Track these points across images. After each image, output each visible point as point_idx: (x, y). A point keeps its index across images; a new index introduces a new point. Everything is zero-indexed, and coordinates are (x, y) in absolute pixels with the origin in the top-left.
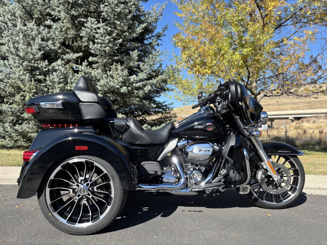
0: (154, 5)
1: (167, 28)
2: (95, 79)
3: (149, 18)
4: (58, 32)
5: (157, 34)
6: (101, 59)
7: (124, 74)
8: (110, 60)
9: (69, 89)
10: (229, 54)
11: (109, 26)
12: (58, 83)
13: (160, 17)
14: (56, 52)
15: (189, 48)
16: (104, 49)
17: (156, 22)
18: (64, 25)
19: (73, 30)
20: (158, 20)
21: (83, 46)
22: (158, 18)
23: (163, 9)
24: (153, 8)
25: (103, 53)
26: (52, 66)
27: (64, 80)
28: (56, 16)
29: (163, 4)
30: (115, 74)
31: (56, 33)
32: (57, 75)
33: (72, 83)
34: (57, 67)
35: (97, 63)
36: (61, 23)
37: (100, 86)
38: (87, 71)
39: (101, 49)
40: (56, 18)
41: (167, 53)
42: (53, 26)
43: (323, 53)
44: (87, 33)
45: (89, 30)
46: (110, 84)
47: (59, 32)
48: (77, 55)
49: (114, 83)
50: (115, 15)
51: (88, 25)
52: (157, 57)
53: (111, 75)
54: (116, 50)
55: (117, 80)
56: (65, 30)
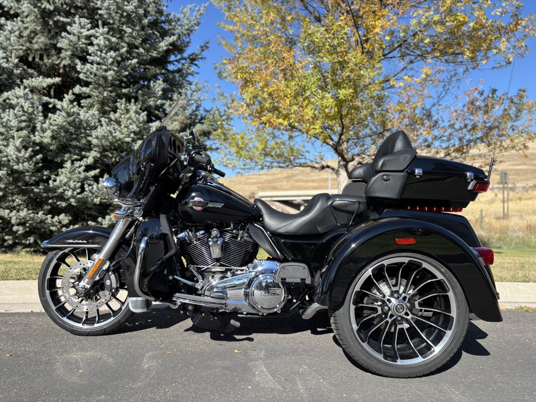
0: (185, 7)
1: (207, 47)
2: (85, 125)
3: (177, 26)
4: (15, 38)
5: (192, 55)
6: (96, 91)
7: (141, 119)
8: (113, 94)
9: (38, 141)
10: (319, 96)
11: (111, 33)
12: (16, 129)
13: (196, 28)
14: (10, 73)
15: (253, 83)
16: (104, 73)
17: (189, 35)
18: (26, 25)
19: (43, 35)
20: (191, 31)
21: (61, 65)
22: (193, 28)
23: (200, 15)
24: (184, 11)
25: (102, 81)
26: (3, 99)
27: (28, 123)
28: (11, 8)
29: (201, 6)
30: (124, 118)
31: (12, 39)
32: (16, 115)
33: (43, 131)
34: (15, 99)
35: (89, 96)
36: (20, 23)
37: (97, 138)
38: (72, 110)
39: (98, 73)
40: (12, 12)
41: (208, 88)
42: (7, 25)
43: (440, 103)
44: (71, 43)
45: (74, 38)
46: (114, 134)
47: (17, 37)
48: (50, 81)
49: (122, 133)
50: (122, 16)
51: (75, 29)
52: (194, 93)
53: (116, 119)
54: (126, 76)
55: (126, 129)
56: (29, 36)
